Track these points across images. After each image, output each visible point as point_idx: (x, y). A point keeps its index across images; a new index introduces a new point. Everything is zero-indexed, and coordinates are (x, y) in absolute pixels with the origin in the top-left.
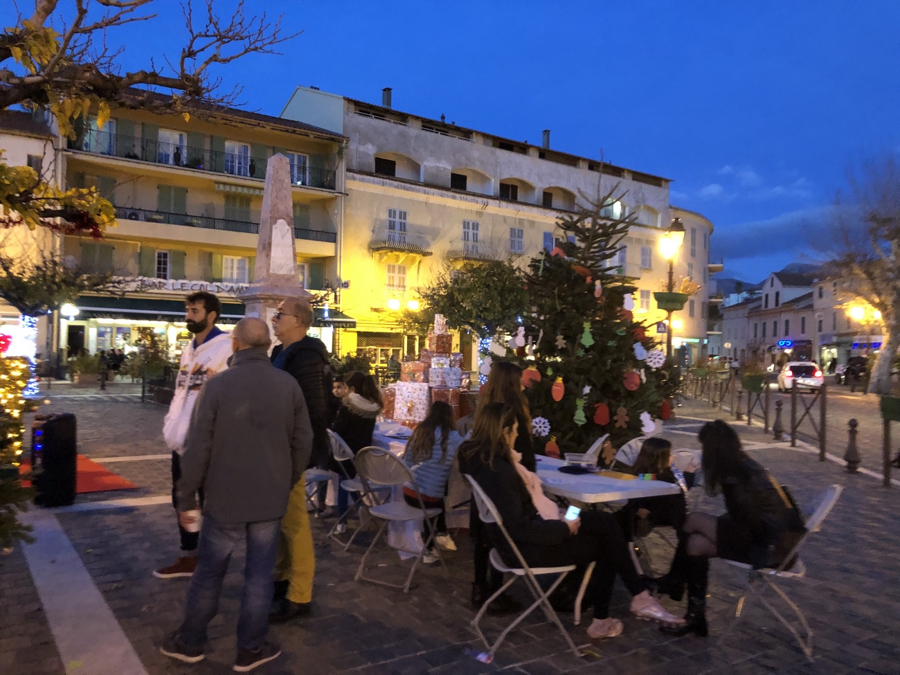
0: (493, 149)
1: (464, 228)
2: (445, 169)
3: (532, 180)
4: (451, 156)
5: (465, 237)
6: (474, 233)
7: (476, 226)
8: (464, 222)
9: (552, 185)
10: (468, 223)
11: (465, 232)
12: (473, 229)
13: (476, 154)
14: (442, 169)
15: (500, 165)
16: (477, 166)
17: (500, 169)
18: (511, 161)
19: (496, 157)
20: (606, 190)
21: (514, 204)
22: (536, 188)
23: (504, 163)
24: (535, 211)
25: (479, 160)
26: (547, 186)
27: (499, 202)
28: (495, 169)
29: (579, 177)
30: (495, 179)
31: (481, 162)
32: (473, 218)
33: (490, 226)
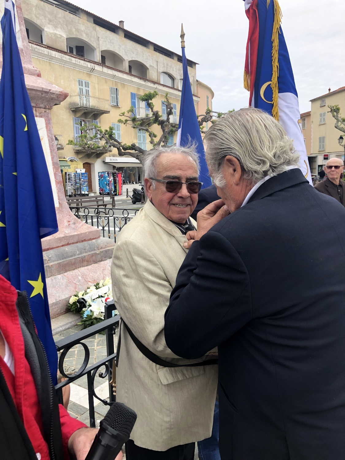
0: (94, 25)
1: (79, 85)
2: (61, 36)
3: (121, 53)
4: (65, 26)
5: (80, 92)
6: (86, 90)
7: (87, 85)
8: (79, 81)
9: (134, 59)
10: (82, 82)
11: (80, 89)
13: (82, 28)
14: (59, 36)
15: (100, 39)
16: (84, 37)
17: (101, 42)
18: (106, 37)
19: (96, 32)
20: (164, 66)
21: (112, 70)
22: (124, 60)
23: (102, 38)
24: (125, 76)
25: (85, 33)
26: (130, 59)
27: (101, 67)
28: (97, 42)
29: (149, 55)
30: (97, 50)
31: (87, 34)
32: (85, 78)
33: (96, 85)
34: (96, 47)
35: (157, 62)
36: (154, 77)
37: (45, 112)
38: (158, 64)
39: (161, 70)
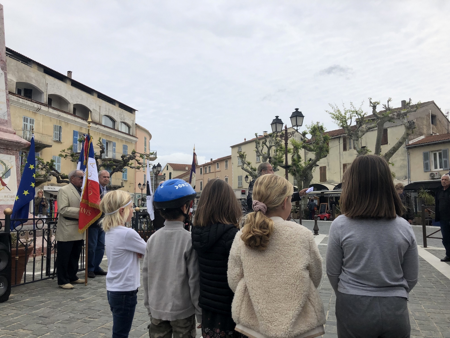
0: (44, 74)
1: (24, 121)
2: (12, 80)
3: (67, 97)
4: (16, 72)
5: (25, 128)
6: (31, 126)
7: (32, 121)
8: (24, 118)
9: (78, 103)
10: (27, 119)
11: (25, 124)
12: (30, 123)
13: (32, 75)
14: (9, 80)
15: (48, 85)
16: (34, 83)
17: (48, 88)
18: (54, 84)
19: (46, 79)
20: (106, 111)
21: (57, 111)
22: (70, 103)
23: (50, 84)
24: (69, 117)
25: (34, 79)
26: (75, 103)
27: (48, 108)
28: (45, 87)
29: (93, 101)
30: (45, 94)
31: (36, 81)
32: (30, 116)
33: (41, 123)
34: (43, 91)
35: (100, 106)
36: (96, 119)
37: (16, 152)
38: (101, 108)
39: (103, 113)
